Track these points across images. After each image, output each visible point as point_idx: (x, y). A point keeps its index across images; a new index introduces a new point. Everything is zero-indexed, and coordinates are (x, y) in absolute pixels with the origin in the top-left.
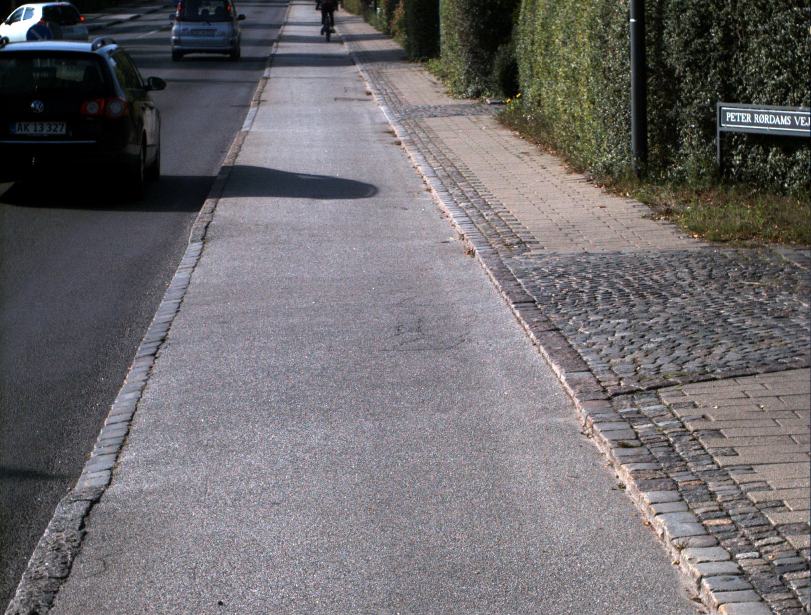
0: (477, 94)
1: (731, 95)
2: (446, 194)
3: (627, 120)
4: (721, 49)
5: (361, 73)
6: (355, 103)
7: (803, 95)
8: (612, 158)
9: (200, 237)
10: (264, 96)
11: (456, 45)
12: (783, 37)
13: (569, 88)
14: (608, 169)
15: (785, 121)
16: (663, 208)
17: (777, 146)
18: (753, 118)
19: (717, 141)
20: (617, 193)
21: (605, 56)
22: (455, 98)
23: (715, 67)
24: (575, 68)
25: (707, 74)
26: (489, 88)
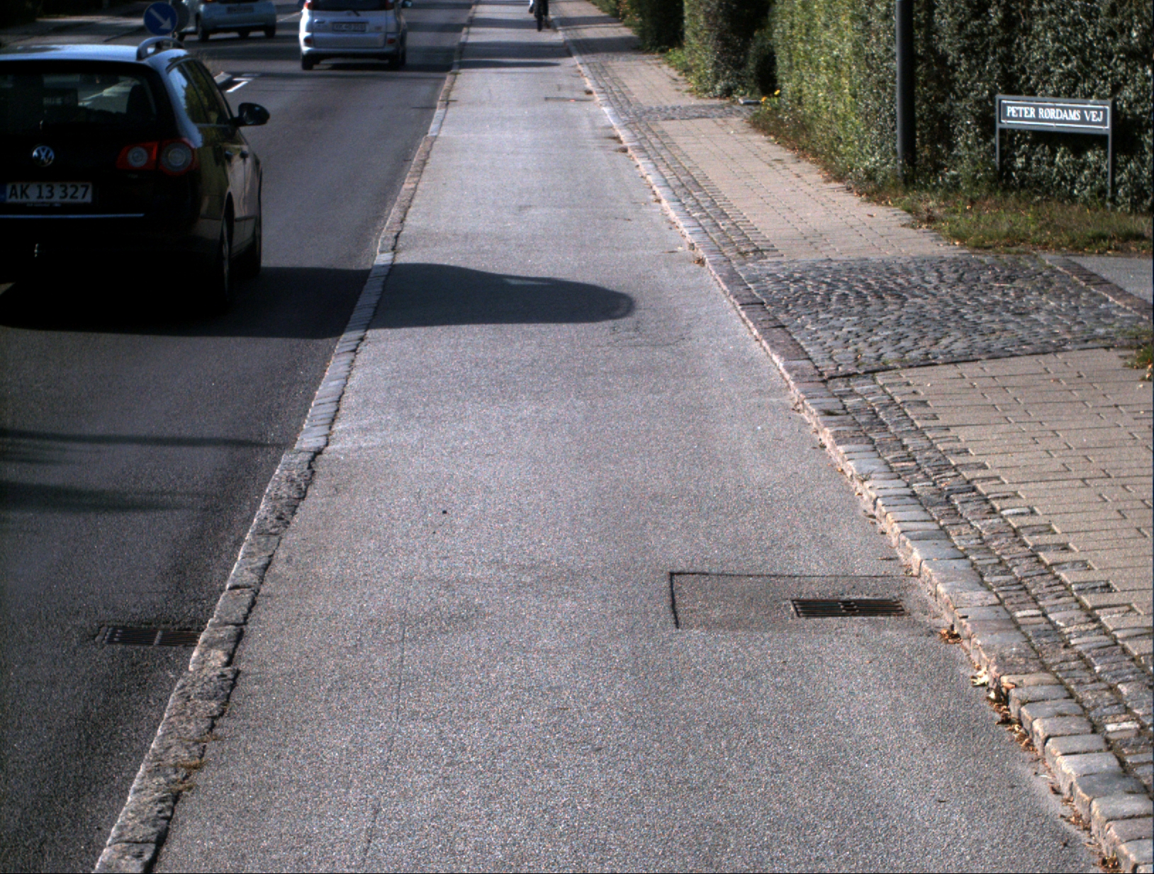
0: (728, 92)
1: (1013, 86)
2: (678, 203)
3: (893, 116)
4: (1000, 31)
5: (580, 67)
6: (572, 104)
7: (1095, 86)
8: (876, 162)
9: (390, 248)
10: (453, 95)
11: (701, 30)
12: (1072, 18)
13: (830, 81)
14: (870, 175)
15: (1074, 116)
16: (925, 216)
17: (1065, 145)
18: (1037, 113)
19: (996, 140)
20: (878, 202)
21: (868, 41)
22: (700, 97)
23: (994, 53)
24: (838, 56)
25: (986, 60)
26: (743, 85)
